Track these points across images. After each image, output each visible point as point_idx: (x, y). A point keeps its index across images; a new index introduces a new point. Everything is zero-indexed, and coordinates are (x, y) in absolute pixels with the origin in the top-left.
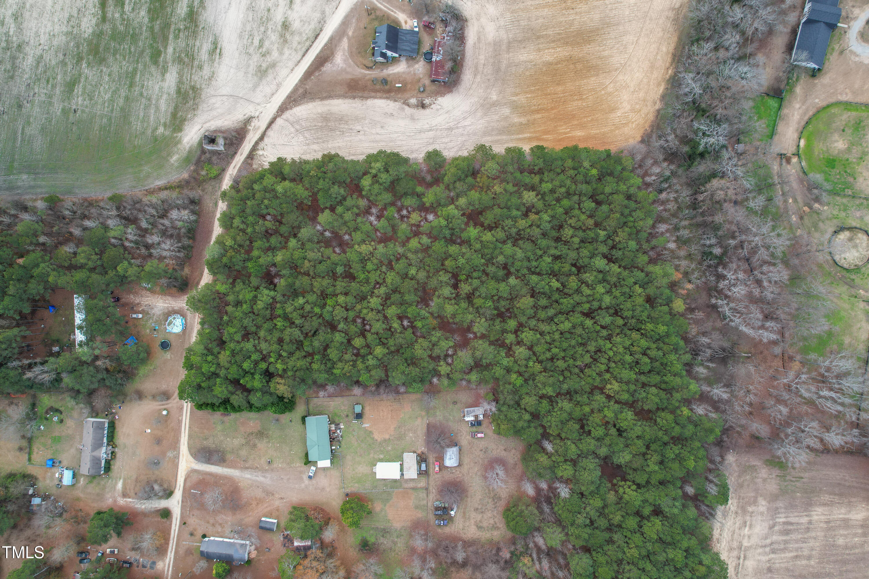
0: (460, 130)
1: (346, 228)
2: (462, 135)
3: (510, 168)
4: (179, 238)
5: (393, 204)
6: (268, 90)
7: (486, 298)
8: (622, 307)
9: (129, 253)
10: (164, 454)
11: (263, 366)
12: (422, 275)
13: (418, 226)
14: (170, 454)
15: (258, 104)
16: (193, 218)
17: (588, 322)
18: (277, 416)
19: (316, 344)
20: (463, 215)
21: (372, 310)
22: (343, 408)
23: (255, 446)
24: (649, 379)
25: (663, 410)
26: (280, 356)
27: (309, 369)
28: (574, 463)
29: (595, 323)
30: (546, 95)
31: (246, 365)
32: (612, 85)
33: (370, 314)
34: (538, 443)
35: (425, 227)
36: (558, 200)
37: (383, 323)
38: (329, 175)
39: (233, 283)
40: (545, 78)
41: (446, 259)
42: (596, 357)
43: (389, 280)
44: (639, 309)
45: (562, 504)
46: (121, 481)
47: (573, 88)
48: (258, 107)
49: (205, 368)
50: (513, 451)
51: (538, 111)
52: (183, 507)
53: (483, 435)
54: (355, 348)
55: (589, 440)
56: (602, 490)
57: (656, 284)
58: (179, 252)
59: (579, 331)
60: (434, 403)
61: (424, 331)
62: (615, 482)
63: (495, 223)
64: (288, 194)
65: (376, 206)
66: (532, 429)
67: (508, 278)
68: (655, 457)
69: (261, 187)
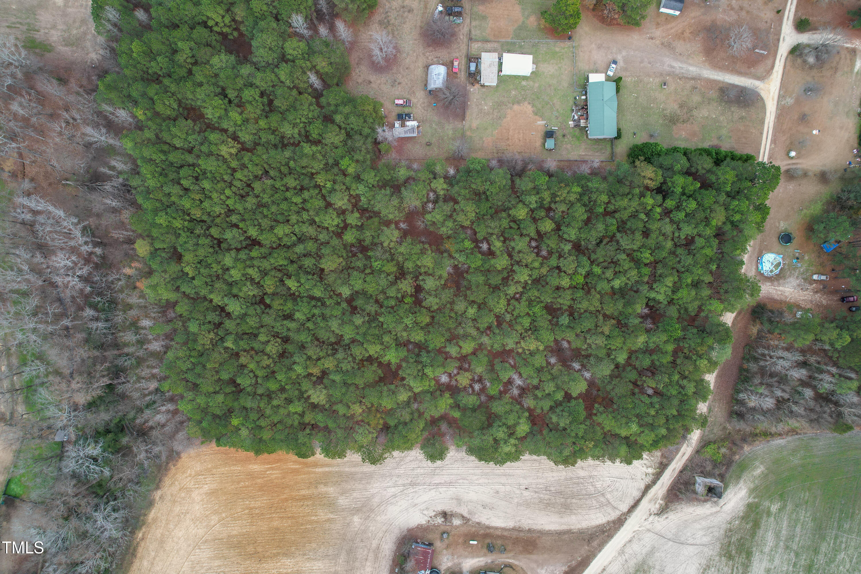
0: (400, 482)
1: (553, 371)
2: (399, 476)
3: (340, 433)
4: (762, 372)
5: (491, 398)
6: (636, 547)
7: (381, 271)
8: (211, 250)
9: (831, 358)
10: (798, 101)
11: (670, 203)
12: (460, 306)
13: (460, 368)
14: (790, 101)
15: (649, 530)
16: (742, 396)
17: (253, 232)
18: (652, 141)
19: (601, 227)
20: (403, 379)
21: (526, 266)
22: (569, 146)
23: (681, 106)
24: (183, 157)
25: (169, 118)
26: (647, 215)
27: (612, 195)
28: (283, 58)
29: (245, 232)
30: (292, 517)
31: (693, 205)
32: (213, 523)
33: (530, 260)
34: (326, 85)
35: (452, 367)
36: (282, 390)
37: (513, 248)
38: (569, 441)
39: (700, 309)
40: (293, 538)
41: (427, 325)
42: (247, 189)
43: (503, 302)
44: (189, 246)
45: (302, 7)
46: (856, 70)
47: (260, 523)
48: (649, 527)
49: (744, 205)
50: (360, 81)
51: (304, 498)
52: (778, 33)
53: (397, 102)
54: (552, 219)
55: (263, 86)
56: (250, 22)
57: (167, 276)
58: (764, 355)
59: (265, 223)
60: (454, 146)
61: (462, 236)
62: (236, 34)
63: (363, 366)
64: (624, 420)
65: (512, 398)
66: (333, 102)
67: (352, 295)
68: (182, 60)
69: (657, 432)
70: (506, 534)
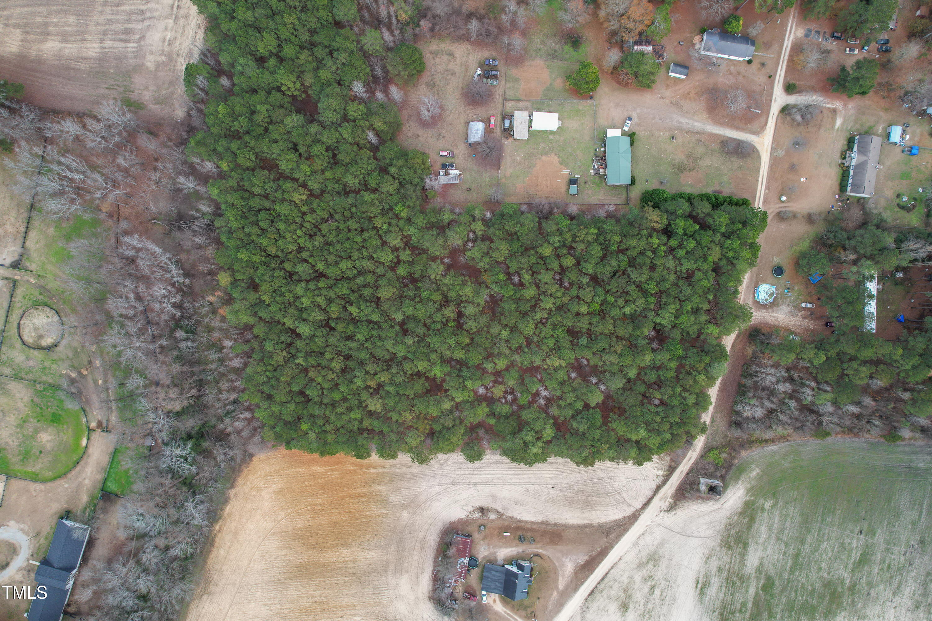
0: (443, 481)
1: (573, 384)
2: (442, 476)
3: (393, 437)
4: (756, 386)
5: (521, 407)
6: (648, 539)
7: (428, 300)
8: (285, 281)
9: (811, 374)
10: (788, 153)
11: (673, 243)
12: (495, 329)
13: (495, 382)
14: (781, 153)
15: (659, 525)
16: (739, 407)
17: (321, 267)
18: (662, 188)
19: (614, 262)
20: (447, 391)
21: (551, 295)
22: (590, 192)
23: (688, 157)
24: (261, 202)
25: (248, 169)
26: (654, 252)
27: (624, 236)
28: (346, 118)
29: (314, 266)
30: (350, 513)
31: (692, 244)
32: (280, 518)
33: (554, 291)
34: (382, 142)
35: (488, 380)
36: (345, 399)
37: (540, 281)
38: (588, 443)
39: (700, 333)
40: (350, 531)
41: (468, 345)
42: (315, 230)
43: (531, 326)
44: (266, 278)
45: (361, 75)
46: (836, 127)
47: (321, 518)
48: (660, 522)
49: (737, 244)
50: (409, 135)
51: (360, 496)
52: (771, 94)
53: (441, 153)
54: (572, 256)
55: (329, 142)
56: (317, 87)
57: (247, 303)
58: (756, 372)
59: (331, 259)
60: (491, 192)
61: (497, 270)
62: (304, 96)
63: (413, 380)
64: (634, 426)
65: (539, 407)
66: (388, 157)
67: (403, 320)
68: (260, 119)
69: (662, 436)
70: (535, 527)
